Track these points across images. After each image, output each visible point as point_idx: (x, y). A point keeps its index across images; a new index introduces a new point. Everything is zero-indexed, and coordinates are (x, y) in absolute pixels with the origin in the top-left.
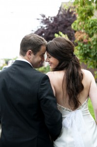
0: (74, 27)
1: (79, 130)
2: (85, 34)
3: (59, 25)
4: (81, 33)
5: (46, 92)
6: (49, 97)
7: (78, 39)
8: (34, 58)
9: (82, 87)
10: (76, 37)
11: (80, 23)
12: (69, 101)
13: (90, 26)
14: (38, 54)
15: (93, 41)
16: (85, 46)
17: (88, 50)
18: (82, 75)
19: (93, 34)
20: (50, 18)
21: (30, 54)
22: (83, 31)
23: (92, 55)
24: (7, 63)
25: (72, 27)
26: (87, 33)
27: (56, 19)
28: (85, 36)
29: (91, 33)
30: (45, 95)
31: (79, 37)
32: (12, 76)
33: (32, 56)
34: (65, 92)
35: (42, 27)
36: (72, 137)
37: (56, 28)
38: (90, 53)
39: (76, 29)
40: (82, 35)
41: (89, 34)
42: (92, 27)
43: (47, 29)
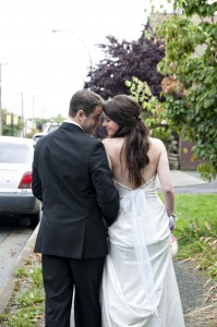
0: (162, 68)
1: (139, 214)
2: (178, 82)
3: (142, 59)
4: (172, 80)
5: (99, 163)
6: (102, 169)
7: (166, 91)
8: (86, 121)
9: (147, 160)
10: (163, 87)
11: (171, 64)
12: (130, 177)
13: (187, 70)
14: (92, 115)
15: (190, 95)
16: (178, 102)
17: (182, 110)
18: (148, 145)
19: (191, 82)
20: (125, 46)
21: (81, 115)
22: (175, 77)
23: (189, 118)
24: (40, 128)
25: (159, 69)
26: (181, 81)
27: (136, 48)
28: (177, 86)
29: (188, 81)
30: (97, 166)
31: (168, 87)
32: (57, 142)
33: (84, 117)
34: (124, 165)
35: (109, 62)
36: (130, 223)
37: (136, 64)
38: (186, 114)
39: (164, 73)
40: (173, 84)
41: (185, 82)
42: (191, 71)
43: (119, 67)
